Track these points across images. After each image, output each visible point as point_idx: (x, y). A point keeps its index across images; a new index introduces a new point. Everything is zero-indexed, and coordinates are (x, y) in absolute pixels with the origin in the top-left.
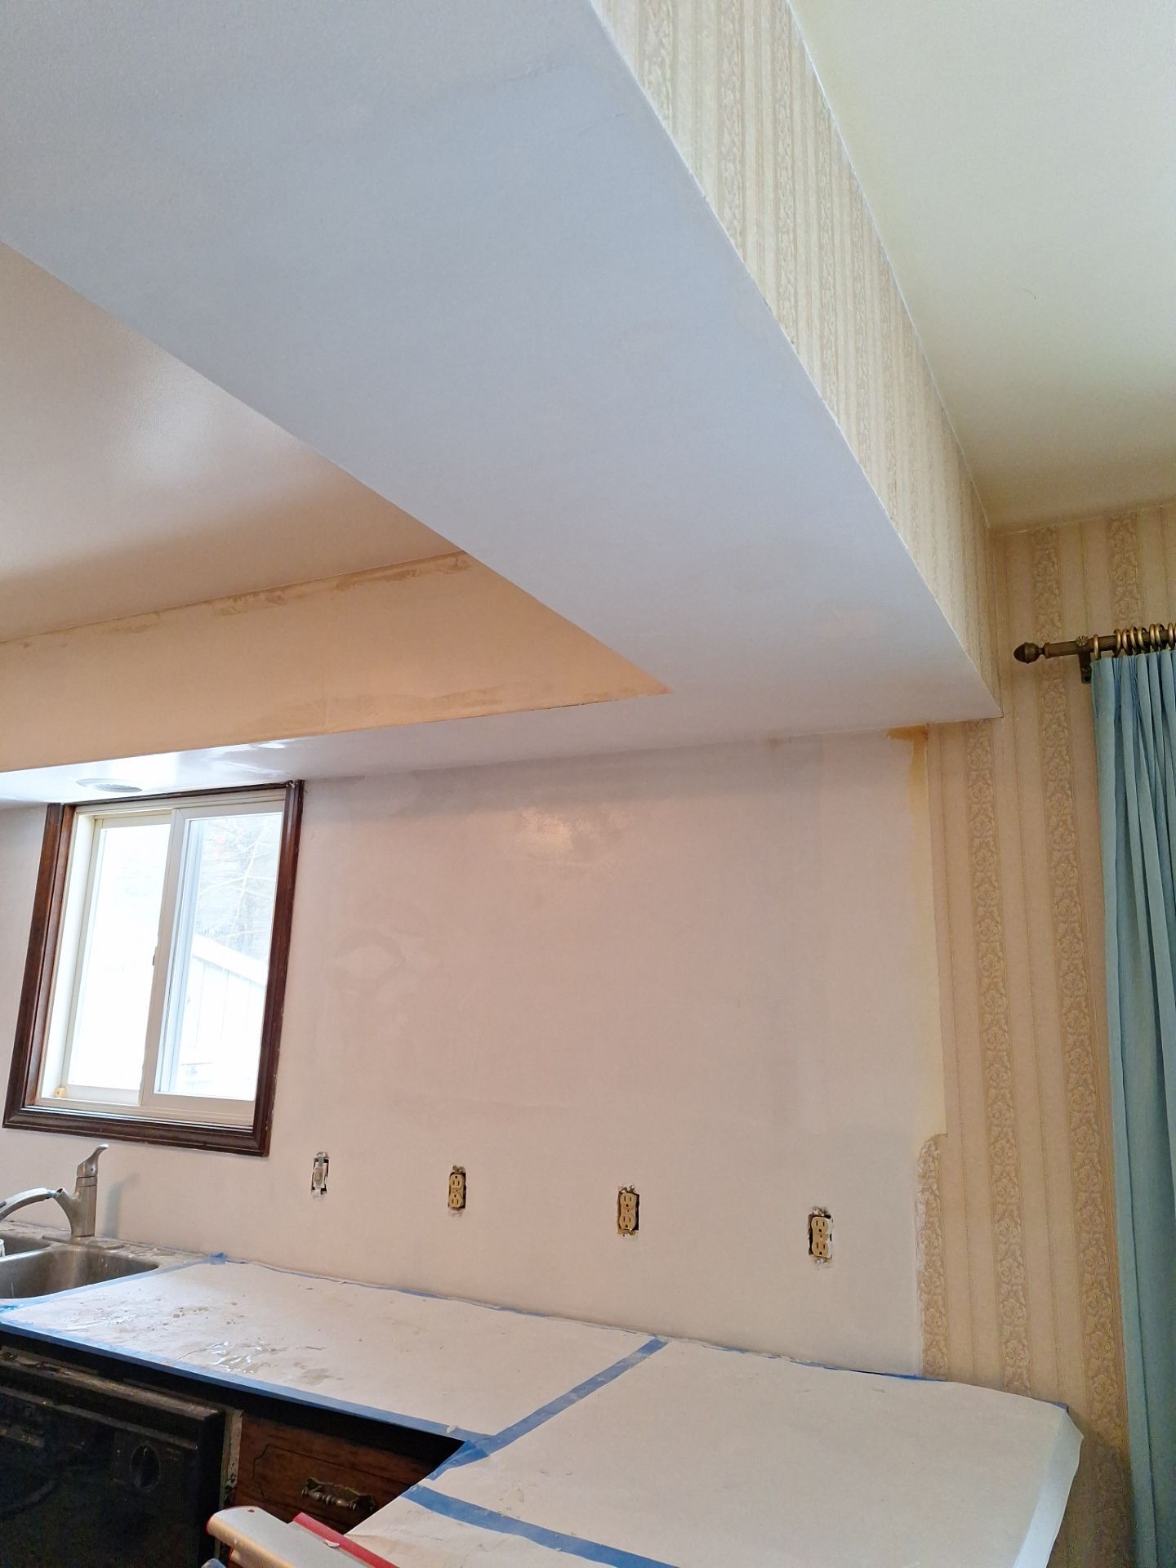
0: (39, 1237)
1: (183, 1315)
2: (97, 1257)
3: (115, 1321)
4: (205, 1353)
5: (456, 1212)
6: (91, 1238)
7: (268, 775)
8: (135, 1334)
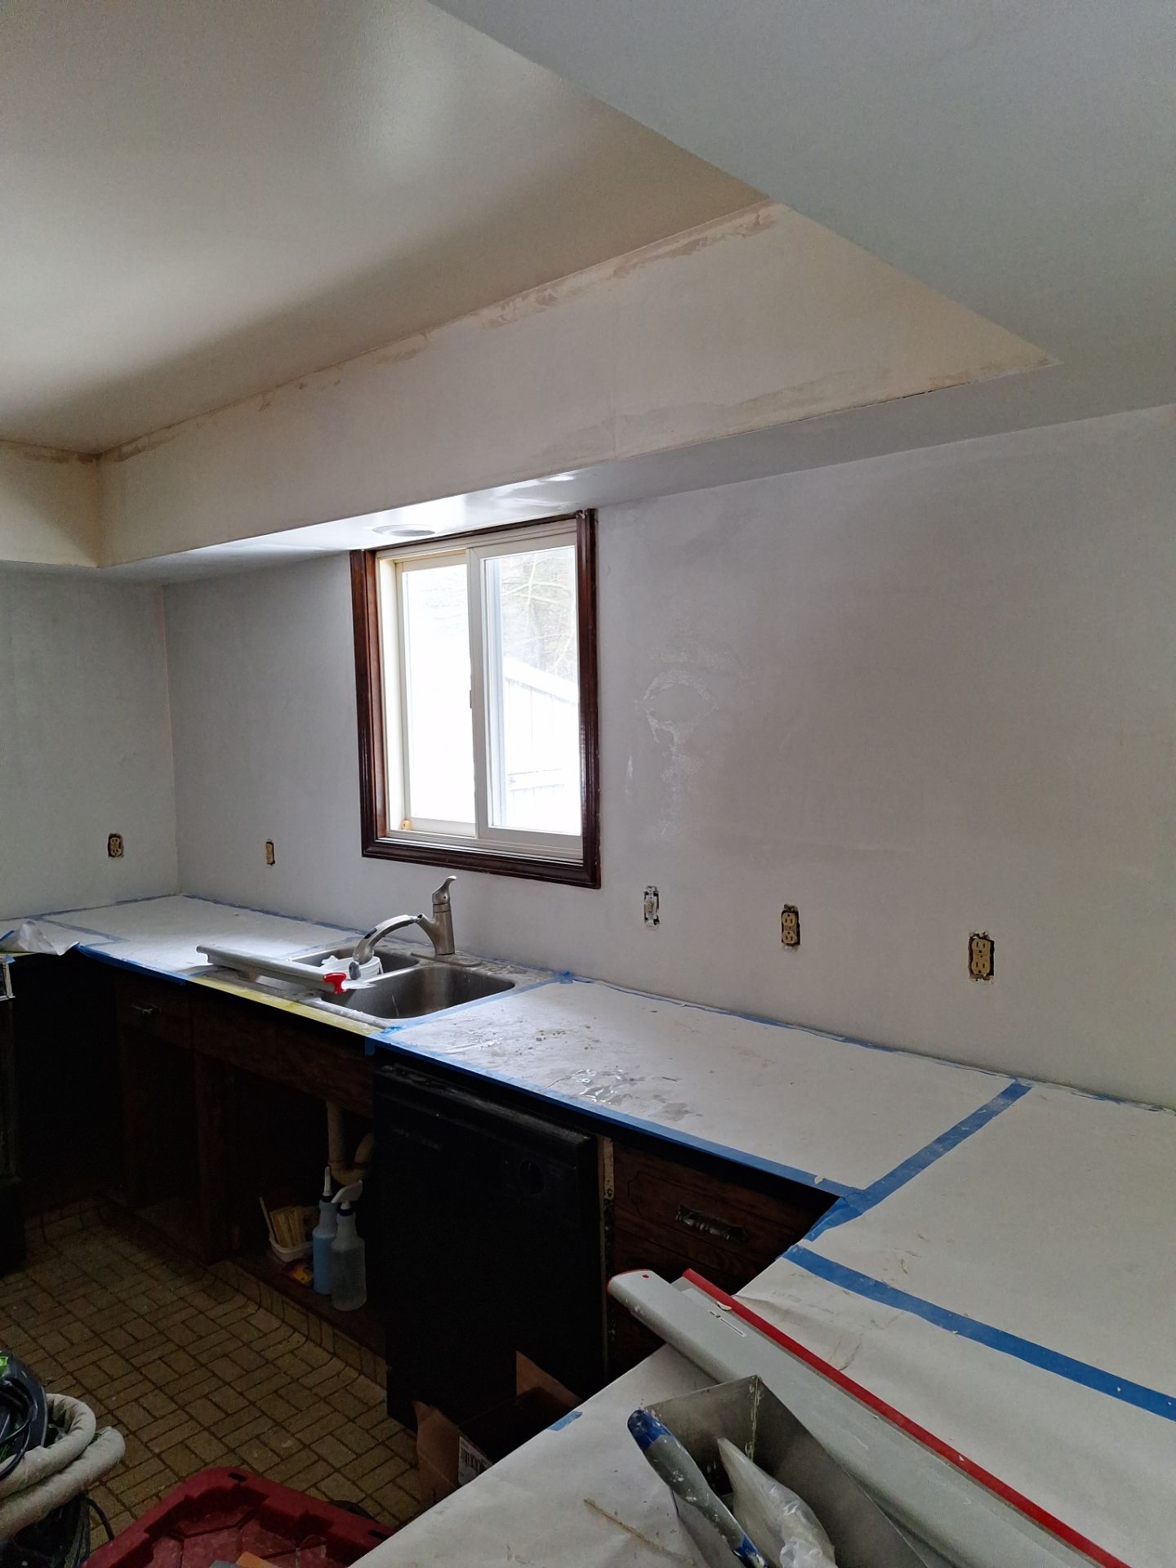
0: (408, 953)
1: (545, 1038)
2: (461, 973)
3: (486, 1044)
4: (570, 1082)
5: (790, 947)
6: (453, 956)
7: (557, 507)
8: (505, 1058)
